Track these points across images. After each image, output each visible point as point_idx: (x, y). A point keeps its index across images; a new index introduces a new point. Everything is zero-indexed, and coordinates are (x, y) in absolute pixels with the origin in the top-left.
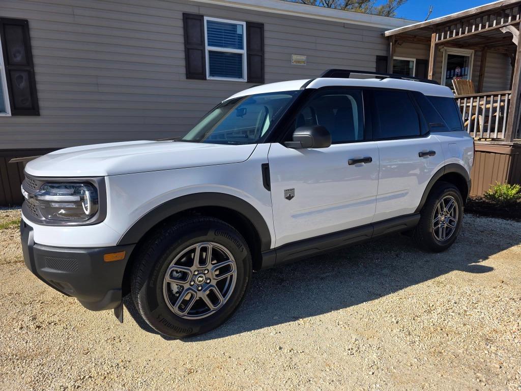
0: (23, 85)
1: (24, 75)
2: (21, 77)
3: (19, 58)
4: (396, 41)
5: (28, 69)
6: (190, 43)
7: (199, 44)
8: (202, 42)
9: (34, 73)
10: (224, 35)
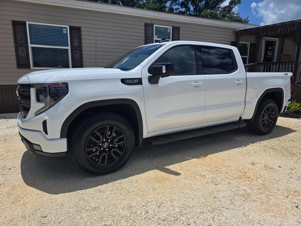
0: (77, 56)
1: (78, 51)
2: (77, 53)
3: (76, 44)
4: (241, 34)
5: (80, 49)
6: (147, 37)
7: (151, 37)
8: (152, 36)
9: (82, 51)
10: (162, 33)
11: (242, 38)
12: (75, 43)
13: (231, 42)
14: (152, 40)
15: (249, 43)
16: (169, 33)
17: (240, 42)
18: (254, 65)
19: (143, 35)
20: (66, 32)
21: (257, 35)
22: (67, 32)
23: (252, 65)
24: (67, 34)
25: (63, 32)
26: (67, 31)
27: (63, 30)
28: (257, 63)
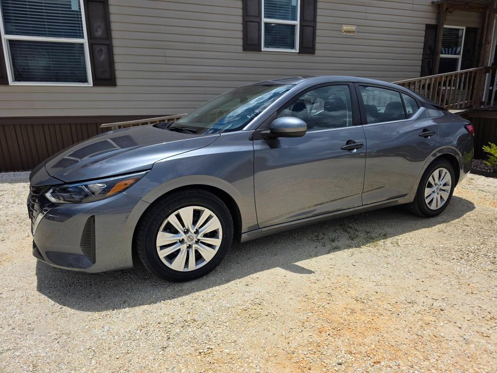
0: (103, 57)
1: (104, 48)
2: (101, 50)
3: (99, 33)
4: (447, 9)
5: (107, 42)
6: (248, 16)
7: (256, 16)
8: (259, 14)
9: (112, 46)
10: (279, 7)
11: (449, 17)
12: (97, 31)
13: (426, 25)
14: (258, 22)
15: (464, 28)
16: (295, 8)
17: (445, 26)
18: (476, 72)
19: (240, 12)
20: (78, 7)
21: (481, 10)
22: (80, 9)
23: (471, 72)
24: (80, 12)
25: (71, 8)
26: (80, 6)
27: (70, 5)
28: (482, 68)
